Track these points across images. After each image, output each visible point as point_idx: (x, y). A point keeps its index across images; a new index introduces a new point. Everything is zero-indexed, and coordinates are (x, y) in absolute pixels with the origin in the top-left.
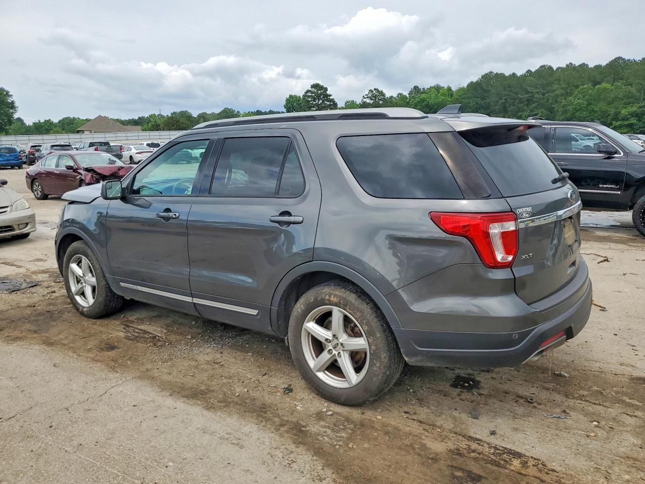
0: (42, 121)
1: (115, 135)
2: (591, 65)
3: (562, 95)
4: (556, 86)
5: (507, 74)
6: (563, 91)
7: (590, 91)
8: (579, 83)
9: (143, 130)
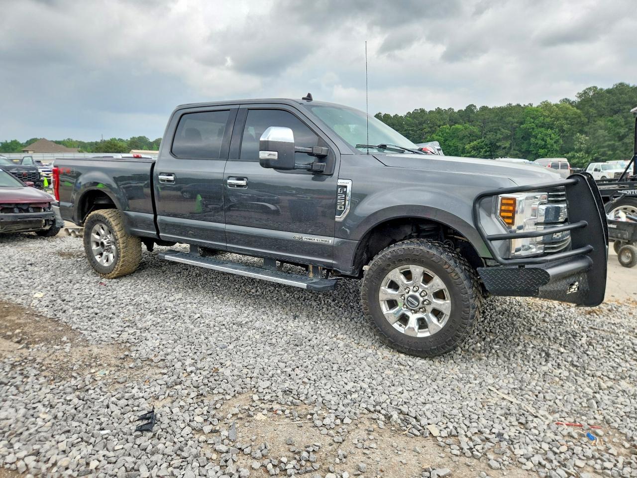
0: (9, 141)
1: (52, 155)
2: (456, 110)
3: (429, 132)
4: (425, 125)
5: (392, 116)
6: (429, 129)
7: (447, 130)
8: (442, 123)
9: (79, 152)
